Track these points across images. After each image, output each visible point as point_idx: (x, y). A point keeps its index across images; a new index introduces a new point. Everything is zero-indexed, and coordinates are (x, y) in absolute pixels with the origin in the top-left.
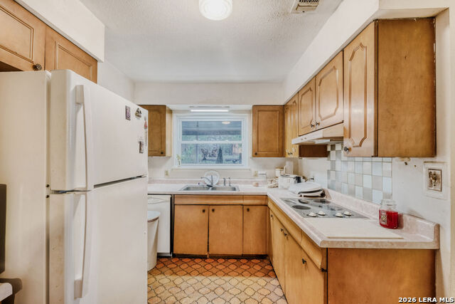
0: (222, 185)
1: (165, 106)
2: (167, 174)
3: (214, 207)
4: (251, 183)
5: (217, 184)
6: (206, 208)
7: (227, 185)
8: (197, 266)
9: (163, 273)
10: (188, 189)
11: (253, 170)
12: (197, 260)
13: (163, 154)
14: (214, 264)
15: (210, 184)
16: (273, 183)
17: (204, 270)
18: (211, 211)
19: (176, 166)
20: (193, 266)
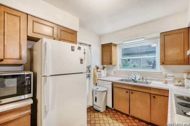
0: (141, 80)
1: (112, 43)
2: (115, 73)
3: (132, 91)
4: (162, 81)
5: (139, 79)
6: (128, 91)
7: (145, 81)
8: (122, 118)
9: (106, 115)
10: (122, 80)
11: (164, 73)
12: (124, 116)
13: (111, 64)
14: (132, 121)
15: (134, 79)
16: (180, 83)
17: (125, 122)
18: (131, 93)
19: (119, 69)
20: (120, 118)
